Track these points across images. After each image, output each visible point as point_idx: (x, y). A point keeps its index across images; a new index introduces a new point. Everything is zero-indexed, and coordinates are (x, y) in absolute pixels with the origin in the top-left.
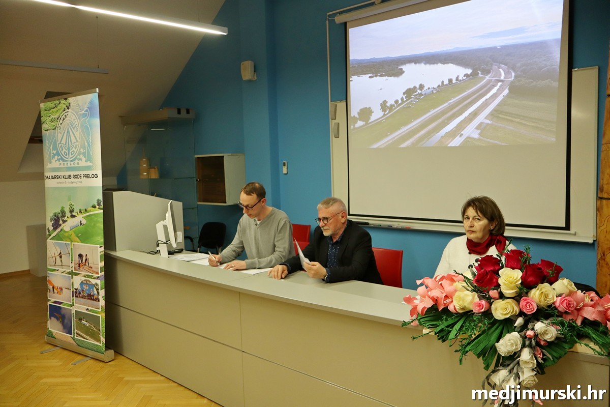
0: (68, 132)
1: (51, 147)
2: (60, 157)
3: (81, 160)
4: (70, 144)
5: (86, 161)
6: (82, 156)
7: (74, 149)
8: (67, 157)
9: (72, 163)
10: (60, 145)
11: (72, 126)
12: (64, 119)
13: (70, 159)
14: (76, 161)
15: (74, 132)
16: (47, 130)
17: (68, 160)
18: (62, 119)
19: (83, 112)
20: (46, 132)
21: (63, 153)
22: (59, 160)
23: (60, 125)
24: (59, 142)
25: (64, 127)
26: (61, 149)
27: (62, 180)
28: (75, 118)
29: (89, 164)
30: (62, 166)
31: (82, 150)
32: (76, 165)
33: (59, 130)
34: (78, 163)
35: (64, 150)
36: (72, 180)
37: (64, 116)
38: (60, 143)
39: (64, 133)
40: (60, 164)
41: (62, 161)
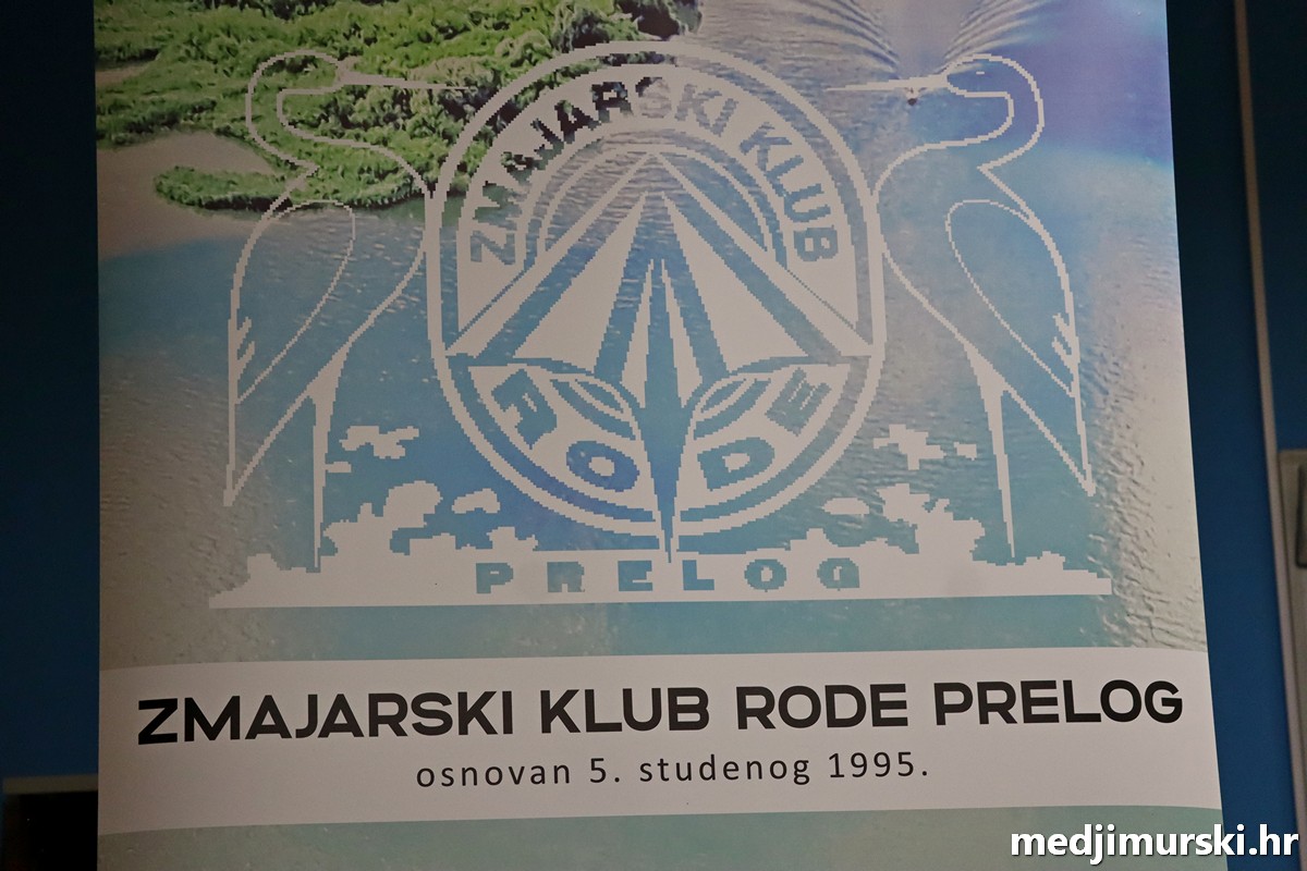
0: (653, 250)
1: (322, 390)
2: (487, 500)
3: (903, 537)
4: (688, 377)
5: (992, 550)
7: (754, 424)
8: (642, 494)
9: (707, 565)
10: (487, 379)
11: (723, 195)
12: (572, 122)
13: (681, 528)
14: (815, 547)
15: (764, 259)
16: (259, 205)
17: (653, 529)
18: (543, 109)
19: (936, 82)
21: (550, 454)
22: (474, 531)
23: (491, 168)
24: (472, 343)
25: (583, 196)
26: (509, 420)
27: (529, 743)
28: (782, 128)
29: (1046, 576)
30: (527, 587)
31: (915, 446)
32: (802, 585)
33: (467, 223)
34: (838, 572)
35: (572, 427)
36: (722, 736)
37: (578, 94)
38: (497, 352)
39: (580, 257)
40: (490, 576)
41: (536, 543)
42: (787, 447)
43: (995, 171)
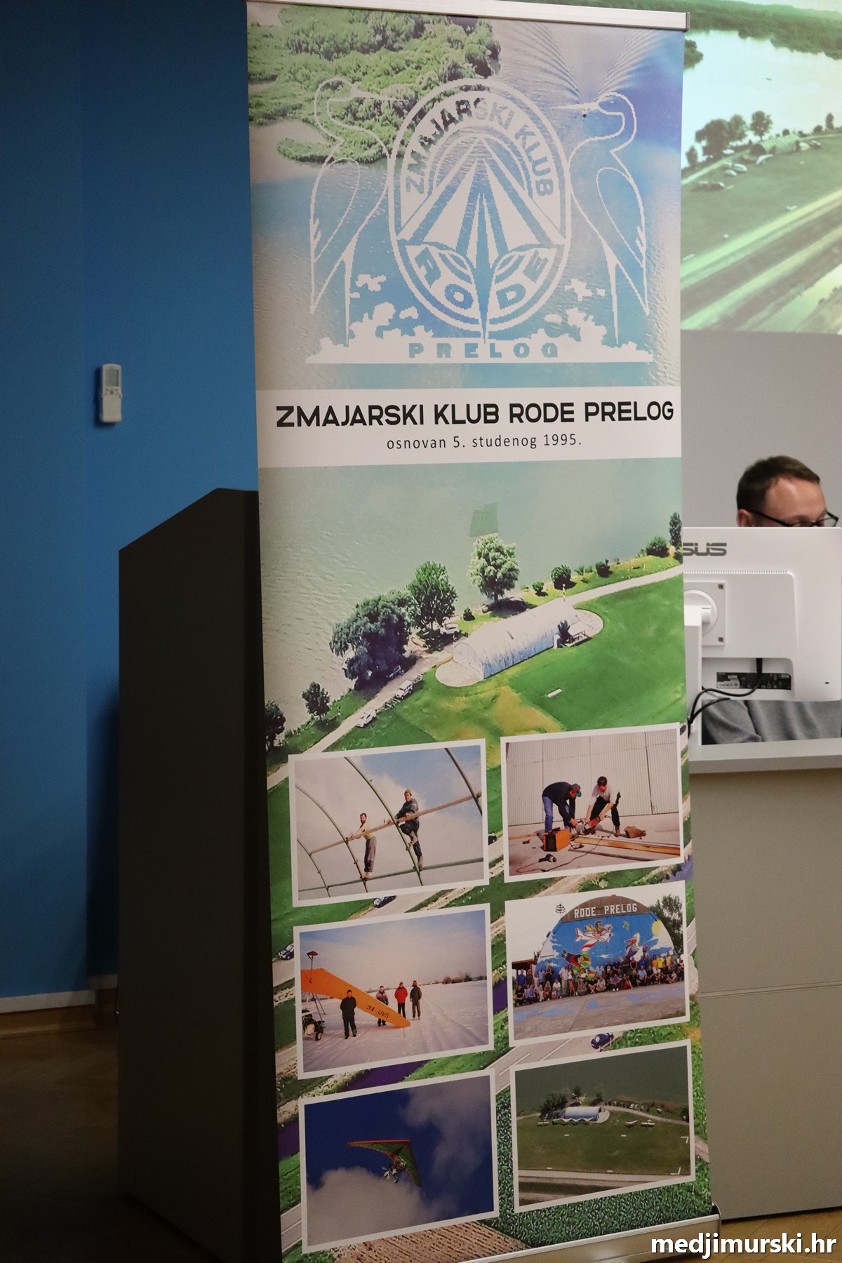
0: (480, 190)
1: (348, 256)
2: (412, 312)
3: (575, 333)
4: (493, 254)
5: (609, 341)
6: (575, 317)
7: (518, 277)
8: (474, 311)
9: (501, 345)
10: (413, 251)
11: (508, 162)
12: (448, 120)
13: (491, 328)
14: (539, 339)
15: (523, 194)
16: (321, 160)
17: (477, 328)
18: (435, 114)
19: (594, 106)
20: (307, 168)
21: (437, 289)
22: (407, 327)
23: (414, 144)
24: (407, 234)
25: (451, 160)
26: (421, 272)
27: (430, 429)
28: (532, 127)
29: (629, 353)
30: (429, 356)
31: (581, 289)
32: (536, 357)
33: (405, 172)
34: (549, 350)
35: (448, 277)
36: (505, 426)
37: (449, 105)
38: (417, 238)
39: (451, 190)
40: (416, 349)
41: (432, 334)
42: (531, 288)
43: (616, 153)
